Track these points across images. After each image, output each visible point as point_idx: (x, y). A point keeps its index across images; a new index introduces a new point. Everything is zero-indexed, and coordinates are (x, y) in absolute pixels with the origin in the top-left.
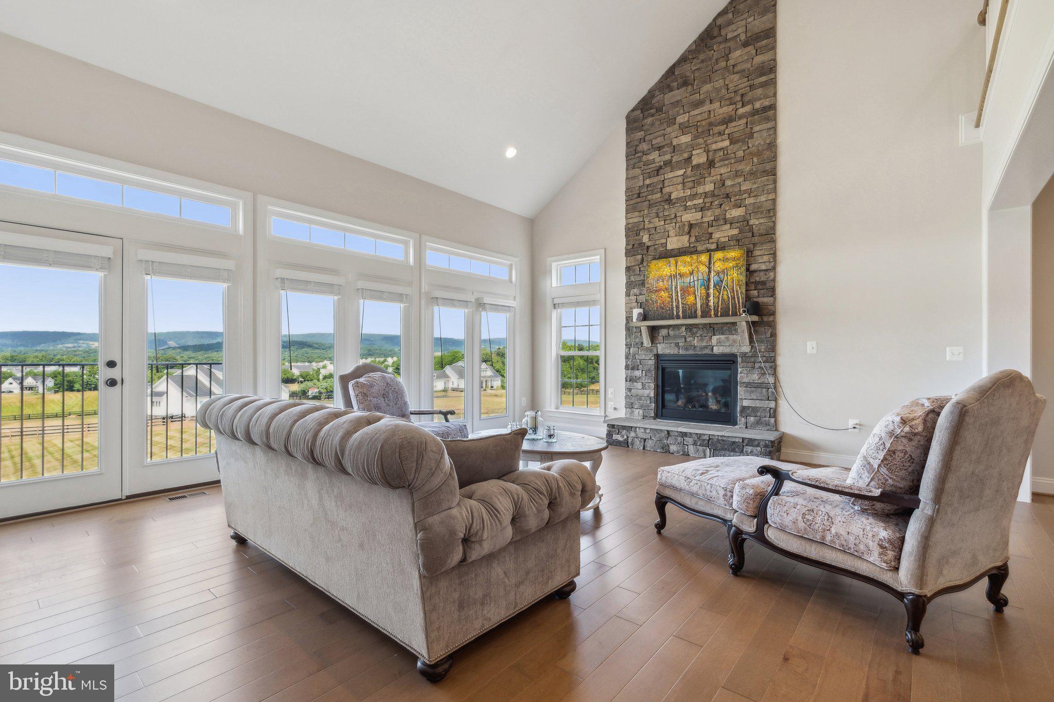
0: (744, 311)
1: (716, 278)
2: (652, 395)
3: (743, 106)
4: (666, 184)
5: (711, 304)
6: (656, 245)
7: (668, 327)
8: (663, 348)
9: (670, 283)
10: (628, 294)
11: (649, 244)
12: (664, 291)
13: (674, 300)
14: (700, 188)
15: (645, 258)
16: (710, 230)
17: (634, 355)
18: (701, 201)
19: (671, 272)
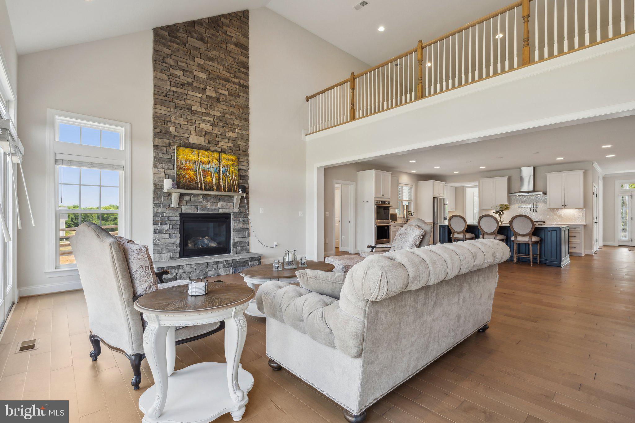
0: (241, 190)
1: (223, 169)
2: (178, 241)
3: (234, 78)
4: (189, 98)
5: (222, 183)
6: (182, 137)
7: (190, 195)
8: (185, 209)
9: (195, 166)
10: (155, 166)
11: (176, 134)
12: (191, 170)
13: (198, 178)
14: (212, 111)
15: (172, 144)
16: (217, 139)
17: (163, 213)
18: (212, 119)
19: (195, 159)
